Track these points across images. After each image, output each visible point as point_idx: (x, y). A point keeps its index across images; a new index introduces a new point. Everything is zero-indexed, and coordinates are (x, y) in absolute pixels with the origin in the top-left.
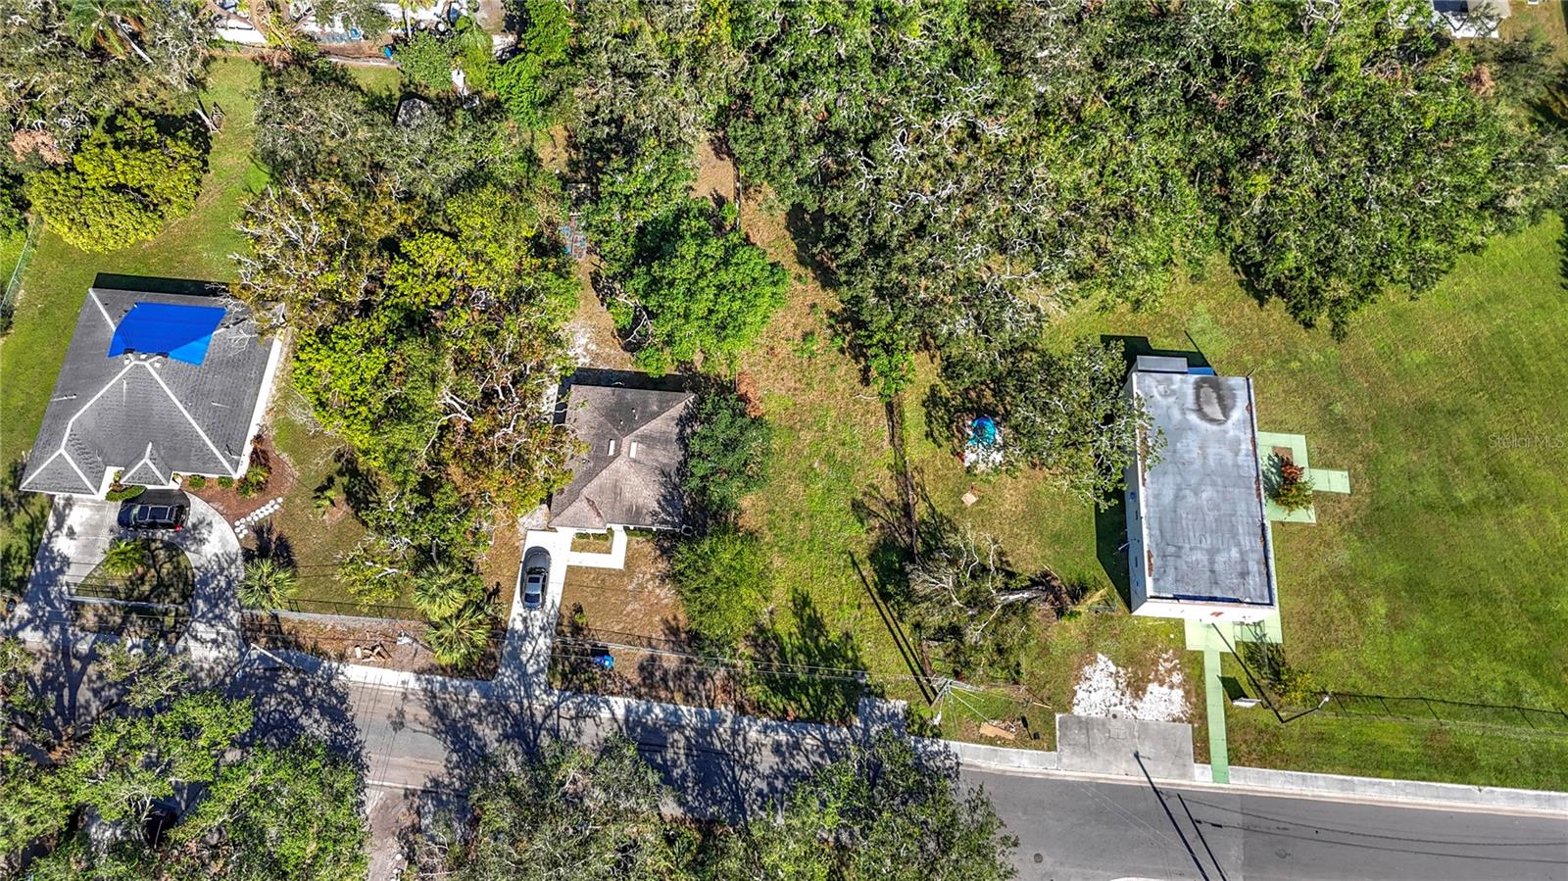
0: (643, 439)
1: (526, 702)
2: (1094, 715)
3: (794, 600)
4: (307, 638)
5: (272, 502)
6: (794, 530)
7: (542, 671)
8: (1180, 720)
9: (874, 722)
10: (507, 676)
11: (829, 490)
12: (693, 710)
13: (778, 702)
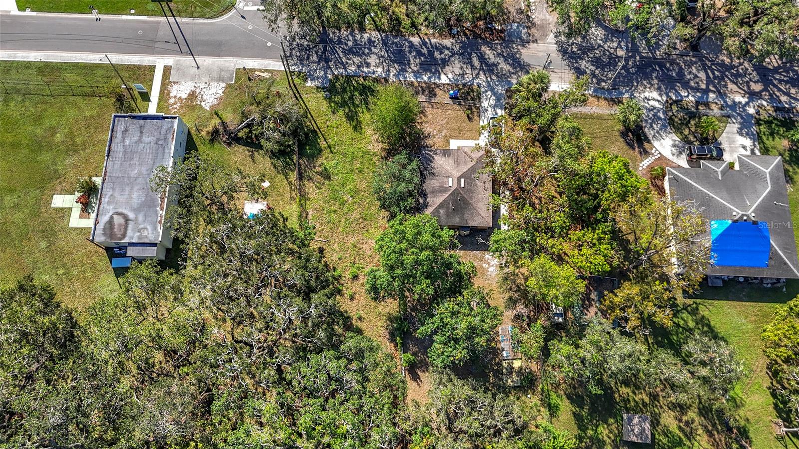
1: (489, 79)
2: (216, 84)
3: (361, 129)
4: (603, 103)
5: (644, 167)
6: (362, 163)
7: (484, 92)
8: (174, 83)
9: (322, 77)
10: (501, 90)
11: (343, 185)
12: (408, 79)
13: (367, 83)
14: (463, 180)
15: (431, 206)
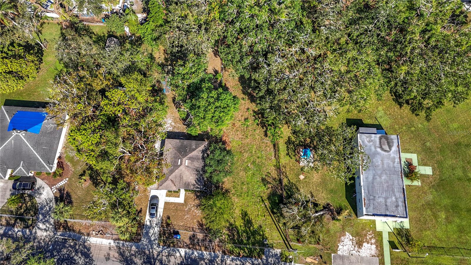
0: (190, 159)
1: (151, 250)
2: (345, 254)
3: (242, 214)
4: (77, 228)
5: (64, 180)
6: (242, 189)
7: (156, 239)
8: (374, 256)
9: (270, 257)
10: (144, 241)
11: (254, 174)
12: (208, 253)
13: (237, 250)
14: (179, 164)
15: (200, 151)
